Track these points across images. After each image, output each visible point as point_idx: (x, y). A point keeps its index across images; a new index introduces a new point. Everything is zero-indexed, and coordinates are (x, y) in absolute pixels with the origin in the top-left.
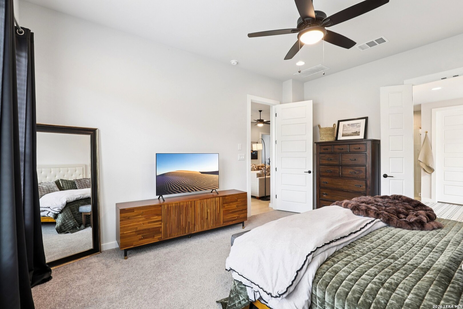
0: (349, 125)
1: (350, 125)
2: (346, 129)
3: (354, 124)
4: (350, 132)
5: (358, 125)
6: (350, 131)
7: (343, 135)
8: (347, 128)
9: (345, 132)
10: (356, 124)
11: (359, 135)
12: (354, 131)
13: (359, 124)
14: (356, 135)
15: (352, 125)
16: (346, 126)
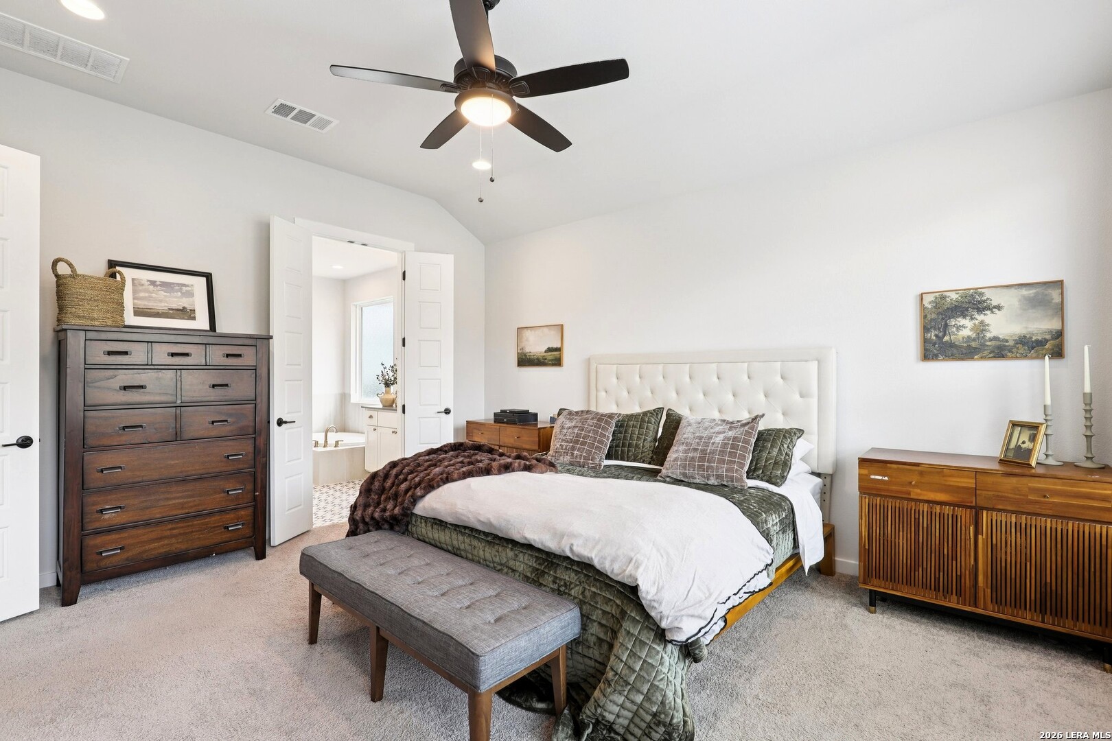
0: (153, 283)
1: (160, 285)
2: (147, 295)
3: (173, 284)
4: (162, 306)
5: (184, 288)
6: (161, 301)
7: (138, 312)
8: (147, 291)
9: (142, 304)
10: (178, 284)
11: (194, 318)
12: (174, 306)
13: (188, 288)
14: (184, 319)
15: (165, 285)
16: (142, 285)
